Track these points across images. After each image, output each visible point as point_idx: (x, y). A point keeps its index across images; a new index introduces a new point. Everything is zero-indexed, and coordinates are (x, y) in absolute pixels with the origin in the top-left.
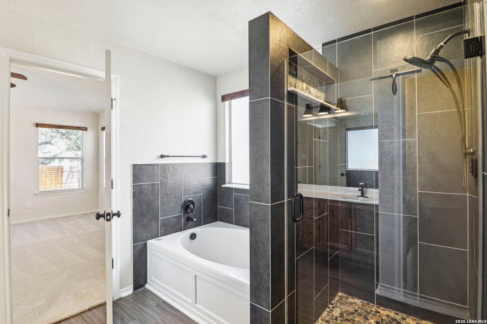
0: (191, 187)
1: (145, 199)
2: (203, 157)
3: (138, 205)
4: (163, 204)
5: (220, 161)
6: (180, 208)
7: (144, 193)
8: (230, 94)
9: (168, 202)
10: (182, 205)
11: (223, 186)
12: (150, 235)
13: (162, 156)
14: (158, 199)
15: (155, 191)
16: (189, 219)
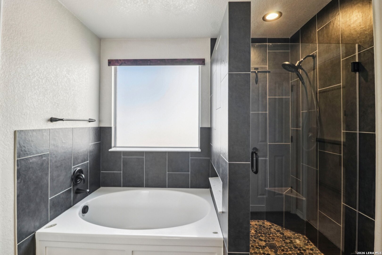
0: (80, 154)
1: (33, 176)
2: (89, 121)
3: (24, 187)
4: (52, 180)
5: (103, 125)
6: (69, 180)
7: (31, 169)
8: (120, 60)
9: (59, 176)
10: (72, 176)
11: (110, 150)
12: (37, 224)
13: (52, 120)
14: (47, 174)
15: (45, 164)
16: (77, 192)
